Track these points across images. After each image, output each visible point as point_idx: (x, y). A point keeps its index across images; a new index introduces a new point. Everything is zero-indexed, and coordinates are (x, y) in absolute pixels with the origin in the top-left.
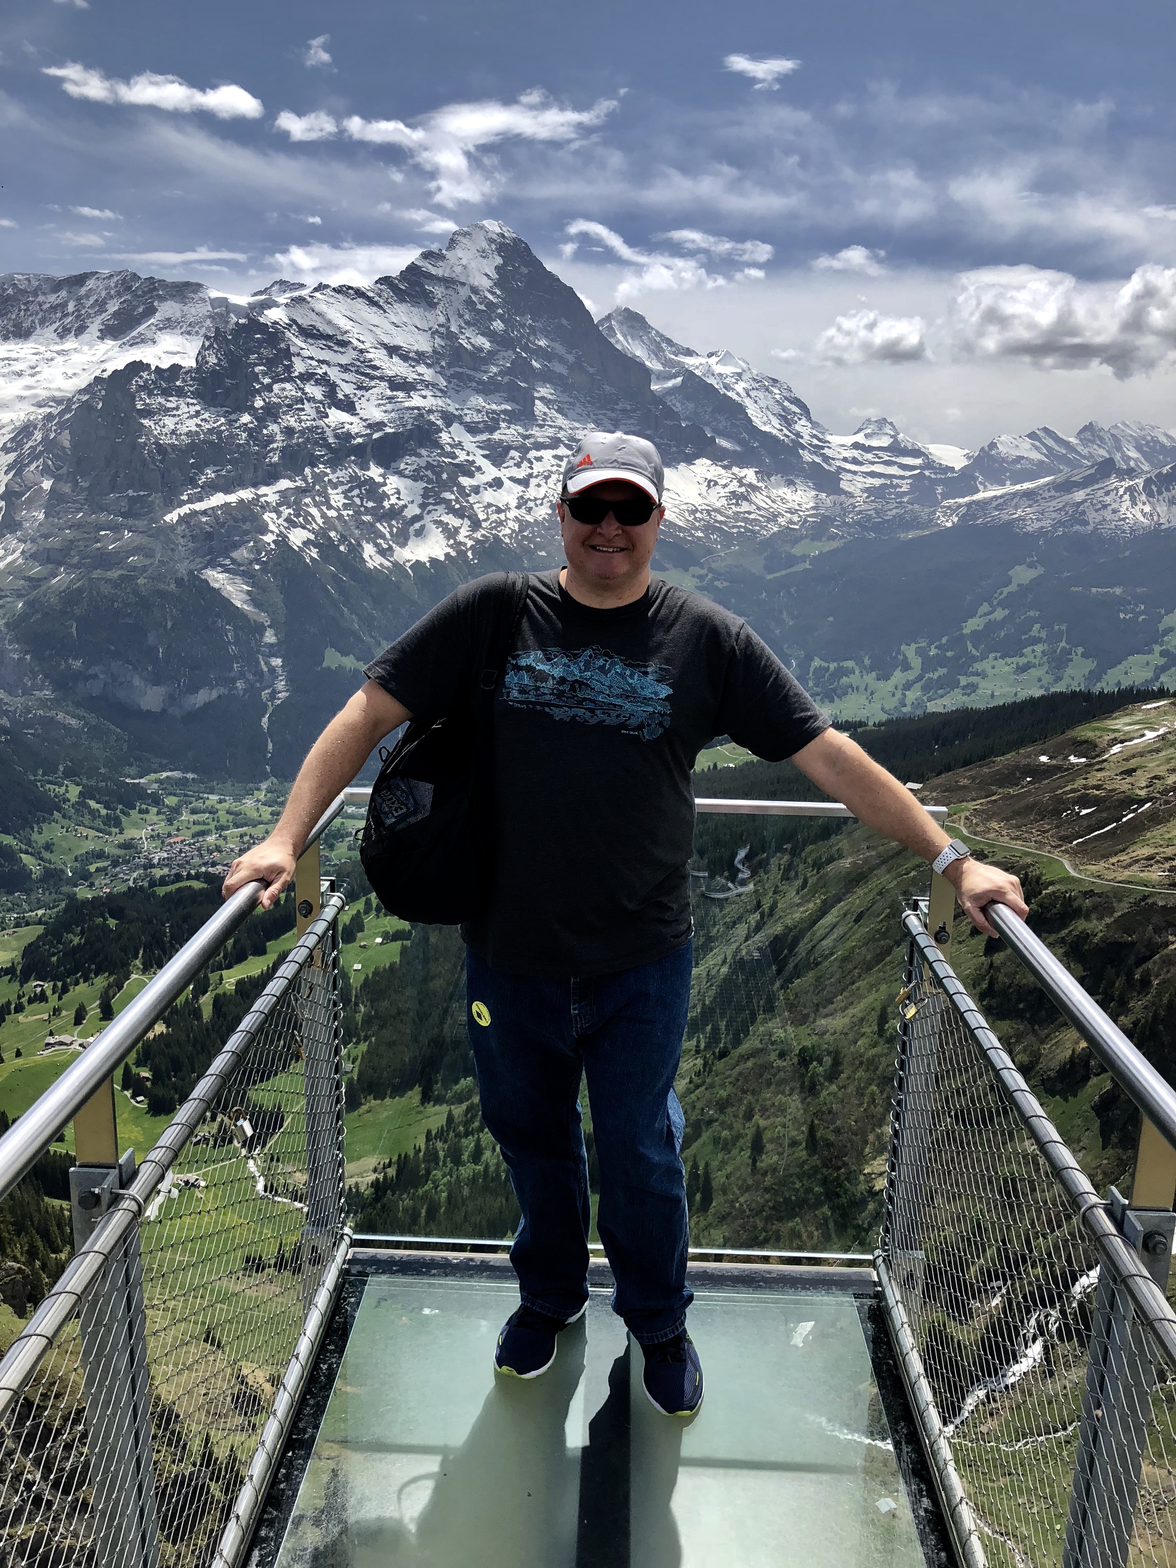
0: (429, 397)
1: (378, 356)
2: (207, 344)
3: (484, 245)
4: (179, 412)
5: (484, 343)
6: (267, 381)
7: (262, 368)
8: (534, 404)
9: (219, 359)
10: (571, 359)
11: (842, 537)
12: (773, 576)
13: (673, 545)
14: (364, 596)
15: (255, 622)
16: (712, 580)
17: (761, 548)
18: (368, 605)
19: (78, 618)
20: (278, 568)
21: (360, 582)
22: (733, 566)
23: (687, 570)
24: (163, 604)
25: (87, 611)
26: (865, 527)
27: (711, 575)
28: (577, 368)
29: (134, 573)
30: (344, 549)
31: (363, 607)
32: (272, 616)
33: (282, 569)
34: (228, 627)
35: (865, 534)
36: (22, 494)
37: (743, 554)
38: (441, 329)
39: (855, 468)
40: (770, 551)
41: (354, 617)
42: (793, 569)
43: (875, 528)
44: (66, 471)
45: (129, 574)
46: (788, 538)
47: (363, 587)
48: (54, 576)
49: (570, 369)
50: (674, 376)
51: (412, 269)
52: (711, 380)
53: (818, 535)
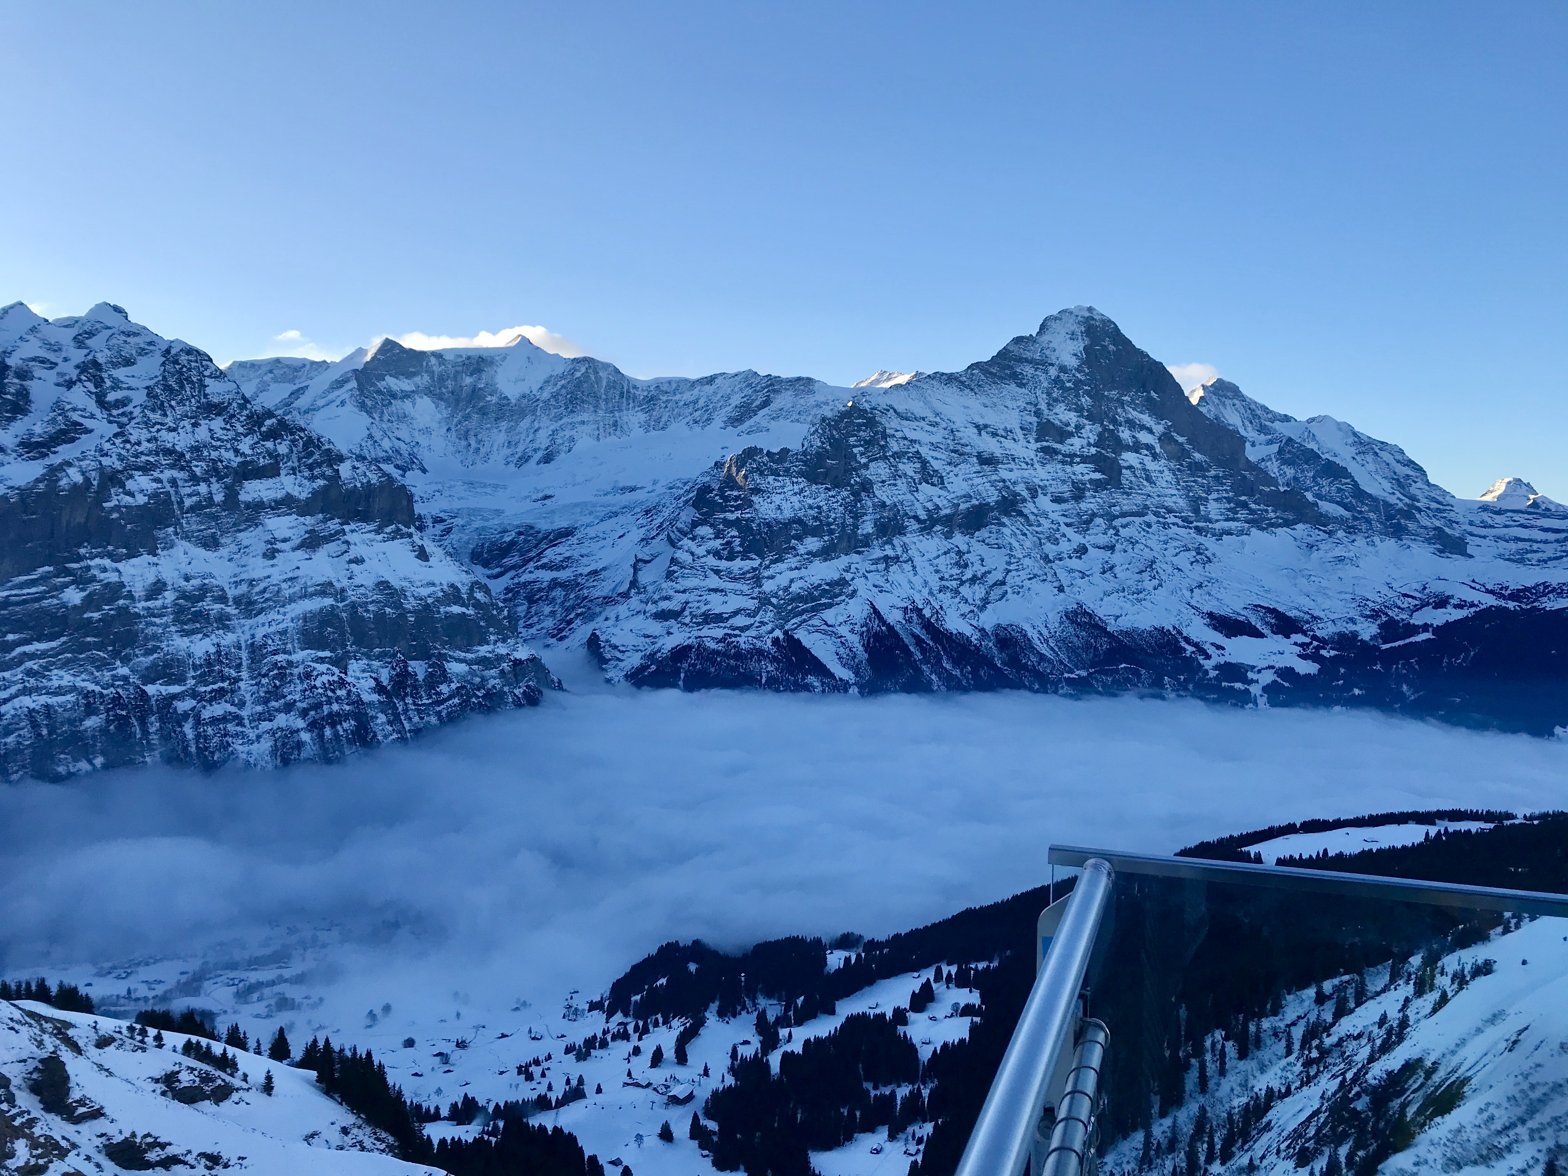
0: (1015, 470)
1: (969, 434)
2: (813, 429)
3: (1075, 327)
4: (786, 490)
5: (1072, 417)
6: (864, 460)
7: (861, 449)
8: (1120, 473)
9: (823, 443)
10: (1159, 429)
11: (1472, 605)
12: (1388, 646)
13: (1269, 610)
14: (944, 657)
15: (841, 679)
16: (1317, 648)
17: (1375, 615)
18: (948, 666)
19: (685, 673)
20: (864, 629)
21: (941, 644)
22: (1341, 635)
23: (1288, 637)
24: (759, 661)
25: (694, 665)
26: (1501, 596)
27: (1315, 643)
28: (1166, 438)
29: (737, 632)
30: (927, 613)
31: (942, 667)
32: (857, 674)
33: (868, 630)
34: (816, 684)
35: (1502, 603)
36: (649, 562)
37: (1352, 620)
38: (1029, 407)
39: (1483, 532)
40: (1384, 619)
41: (933, 677)
42: (1413, 639)
43: (1515, 596)
44: (686, 542)
45: (732, 632)
46: (1406, 605)
47: (944, 649)
48: (669, 633)
49: (1159, 439)
50: (1270, 442)
51: (1003, 354)
52: (1312, 445)
53: (1442, 602)
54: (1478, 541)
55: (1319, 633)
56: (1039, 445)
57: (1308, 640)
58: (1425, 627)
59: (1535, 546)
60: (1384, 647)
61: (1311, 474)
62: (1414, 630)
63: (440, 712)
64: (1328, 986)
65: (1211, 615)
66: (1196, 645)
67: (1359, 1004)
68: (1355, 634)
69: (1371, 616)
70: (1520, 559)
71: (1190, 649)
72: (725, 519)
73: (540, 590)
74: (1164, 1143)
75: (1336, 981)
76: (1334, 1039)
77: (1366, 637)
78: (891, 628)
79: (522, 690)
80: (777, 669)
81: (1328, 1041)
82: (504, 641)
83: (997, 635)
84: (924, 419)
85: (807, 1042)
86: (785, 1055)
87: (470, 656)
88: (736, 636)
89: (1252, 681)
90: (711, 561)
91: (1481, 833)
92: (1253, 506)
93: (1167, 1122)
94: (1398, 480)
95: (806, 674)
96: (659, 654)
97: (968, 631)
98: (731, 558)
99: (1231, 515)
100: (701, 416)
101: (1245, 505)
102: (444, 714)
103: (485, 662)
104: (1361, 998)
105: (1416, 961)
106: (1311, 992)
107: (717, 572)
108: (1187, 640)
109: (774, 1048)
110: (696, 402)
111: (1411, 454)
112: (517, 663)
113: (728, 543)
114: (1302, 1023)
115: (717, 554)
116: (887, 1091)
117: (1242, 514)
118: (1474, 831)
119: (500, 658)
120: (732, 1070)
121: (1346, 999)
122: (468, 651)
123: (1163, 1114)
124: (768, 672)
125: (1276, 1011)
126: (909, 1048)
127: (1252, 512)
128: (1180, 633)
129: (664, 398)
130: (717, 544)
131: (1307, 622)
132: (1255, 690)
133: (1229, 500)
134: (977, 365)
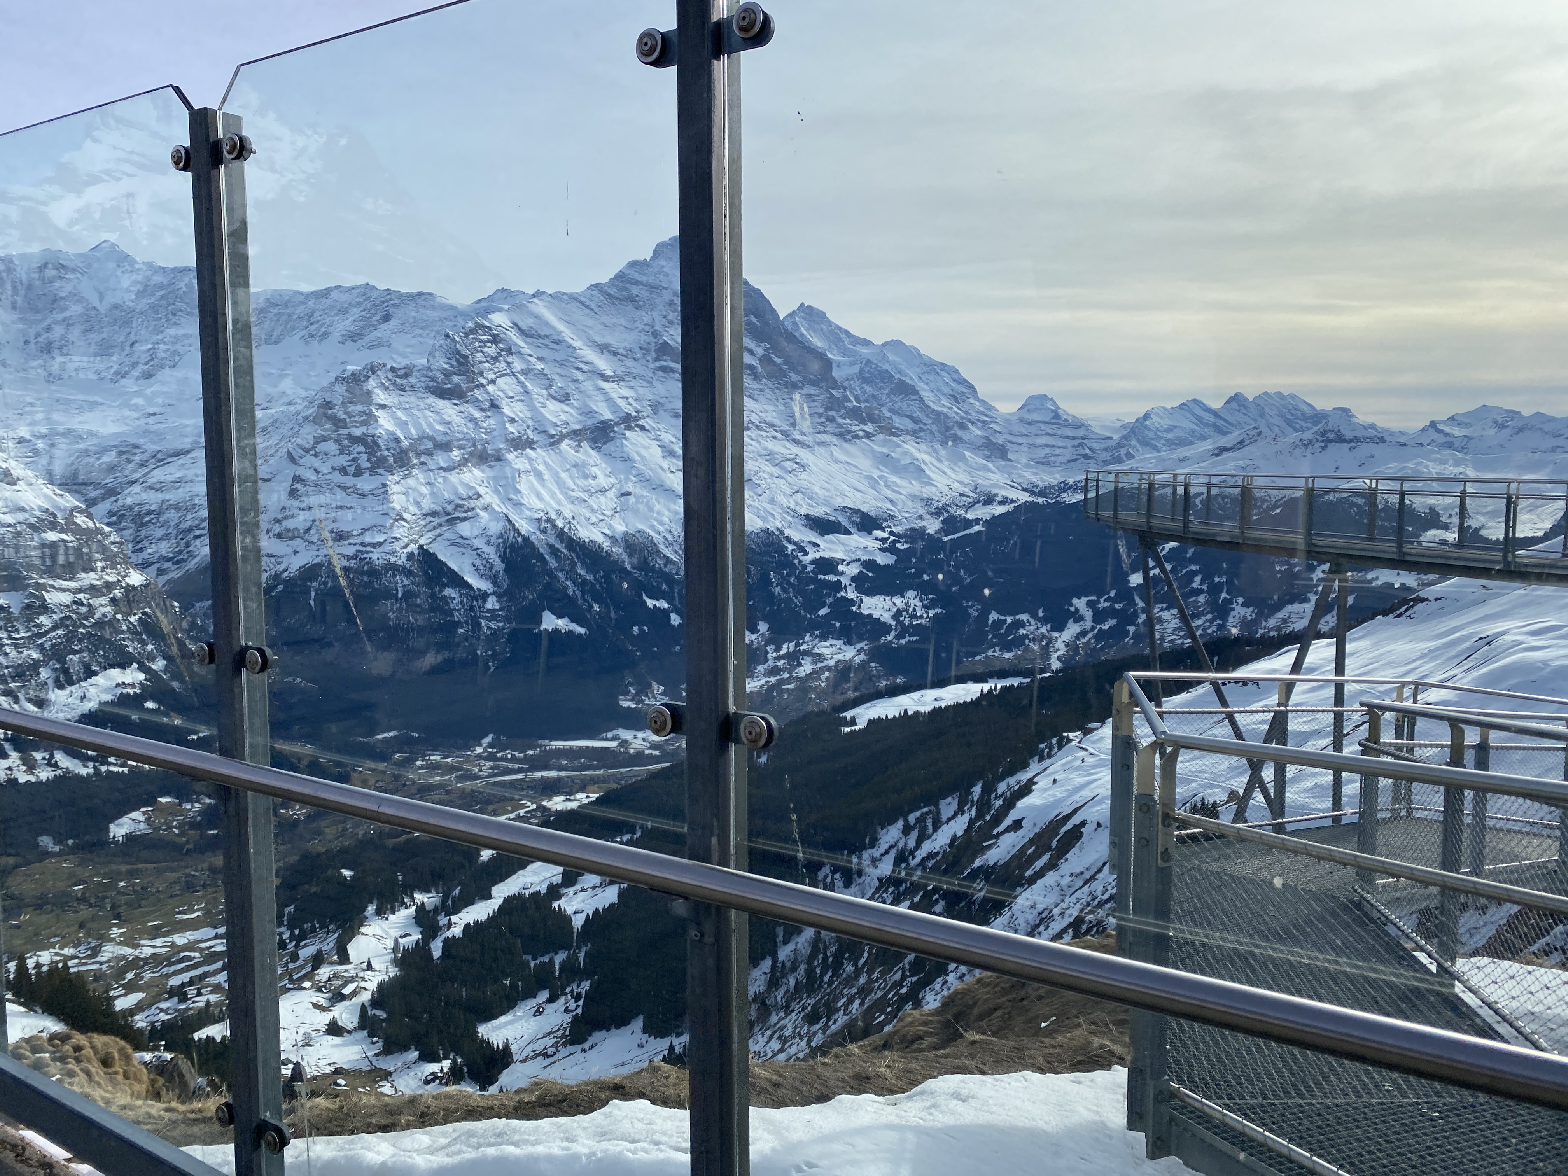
0: (637, 388)
1: (590, 353)
2: (437, 345)
4: (412, 405)
6: (491, 376)
7: (488, 364)
9: (449, 359)
10: (760, 351)
11: (1012, 501)
12: (950, 537)
13: (857, 512)
14: (579, 564)
15: (479, 590)
16: (894, 542)
17: (937, 513)
18: (581, 571)
19: (316, 591)
20: (501, 540)
21: (575, 551)
22: (912, 530)
23: (870, 533)
24: (394, 576)
25: (325, 583)
26: (1032, 493)
27: (892, 538)
28: (765, 359)
29: (369, 549)
30: (560, 523)
31: (577, 573)
32: (495, 583)
33: (504, 542)
34: (453, 595)
35: (1033, 499)
36: (268, 480)
37: (920, 517)
38: (647, 328)
39: (1020, 440)
40: (946, 515)
41: (568, 583)
42: (967, 532)
43: (1042, 493)
44: (309, 460)
45: (364, 549)
46: (962, 504)
47: (578, 556)
48: (296, 553)
49: (760, 360)
50: (852, 364)
51: (620, 277)
52: (886, 366)
53: (989, 500)
54: (1015, 447)
55: (894, 530)
56: (657, 364)
57: (886, 535)
58: (977, 521)
59: (1058, 451)
60: (946, 539)
61: (886, 392)
62: (969, 523)
63: (42, 645)
64: (912, 818)
65: (807, 517)
66: (795, 543)
67: (935, 829)
68: (924, 529)
69: (936, 514)
70: (1044, 463)
71: (791, 547)
72: (350, 435)
73: (149, 513)
74: (788, 965)
75: (918, 814)
76: (918, 859)
77: (931, 531)
78: (526, 539)
79: (137, 617)
80: (413, 583)
81: (913, 863)
82: (113, 567)
83: (626, 541)
84: (547, 336)
85: (467, 926)
86: (446, 941)
87: (73, 585)
88: (367, 552)
89: (843, 573)
90: (338, 477)
91: (1021, 686)
92: (840, 421)
93: (791, 947)
94: (954, 396)
95: (445, 586)
96: (286, 574)
97: (600, 539)
98: (358, 473)
99: (822, 429)
100: (318, 329)
101: (832, 420)
102: (47, 646)
103: (93, 590)
104: (937, 826)
105: (977, 790)
106: (900, 824)
107: (344, 488)
108: (789, 539)
109: (434, 936)
110: (311, 315)
111: (965, 374)
112: (130, 589)
113: (354, 460)
114: (894, 851)
115: (343, 471)
116: (546, 959)
117: (830, 428)
118: (1016, 685)
119: (109, 586)
120: (395, 962)
121: (926, 827)
122: (71, 579)
123: (786, 942)
124: (404, 586)
125: (873, 844)
126: (564, 919)
127: (840, 426)
128: (782, 533)
129: (276, 311)
130: (343, 460)
131: (886, 520)
132: (845, 580)
133: (820, 415)
134: (596, 286)
